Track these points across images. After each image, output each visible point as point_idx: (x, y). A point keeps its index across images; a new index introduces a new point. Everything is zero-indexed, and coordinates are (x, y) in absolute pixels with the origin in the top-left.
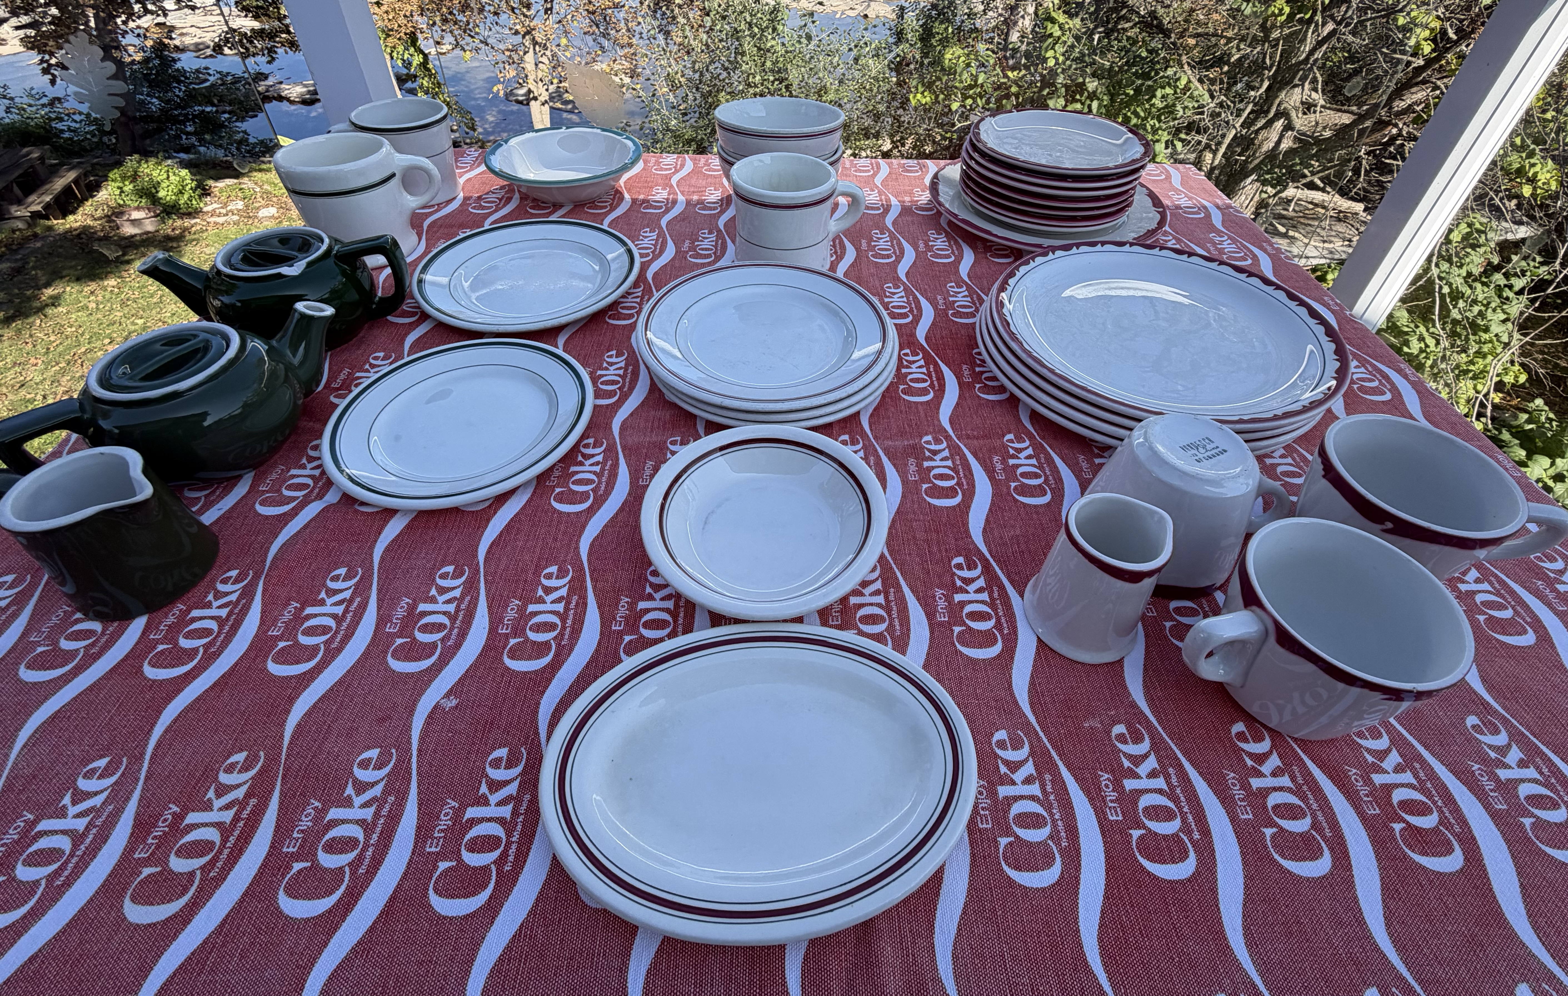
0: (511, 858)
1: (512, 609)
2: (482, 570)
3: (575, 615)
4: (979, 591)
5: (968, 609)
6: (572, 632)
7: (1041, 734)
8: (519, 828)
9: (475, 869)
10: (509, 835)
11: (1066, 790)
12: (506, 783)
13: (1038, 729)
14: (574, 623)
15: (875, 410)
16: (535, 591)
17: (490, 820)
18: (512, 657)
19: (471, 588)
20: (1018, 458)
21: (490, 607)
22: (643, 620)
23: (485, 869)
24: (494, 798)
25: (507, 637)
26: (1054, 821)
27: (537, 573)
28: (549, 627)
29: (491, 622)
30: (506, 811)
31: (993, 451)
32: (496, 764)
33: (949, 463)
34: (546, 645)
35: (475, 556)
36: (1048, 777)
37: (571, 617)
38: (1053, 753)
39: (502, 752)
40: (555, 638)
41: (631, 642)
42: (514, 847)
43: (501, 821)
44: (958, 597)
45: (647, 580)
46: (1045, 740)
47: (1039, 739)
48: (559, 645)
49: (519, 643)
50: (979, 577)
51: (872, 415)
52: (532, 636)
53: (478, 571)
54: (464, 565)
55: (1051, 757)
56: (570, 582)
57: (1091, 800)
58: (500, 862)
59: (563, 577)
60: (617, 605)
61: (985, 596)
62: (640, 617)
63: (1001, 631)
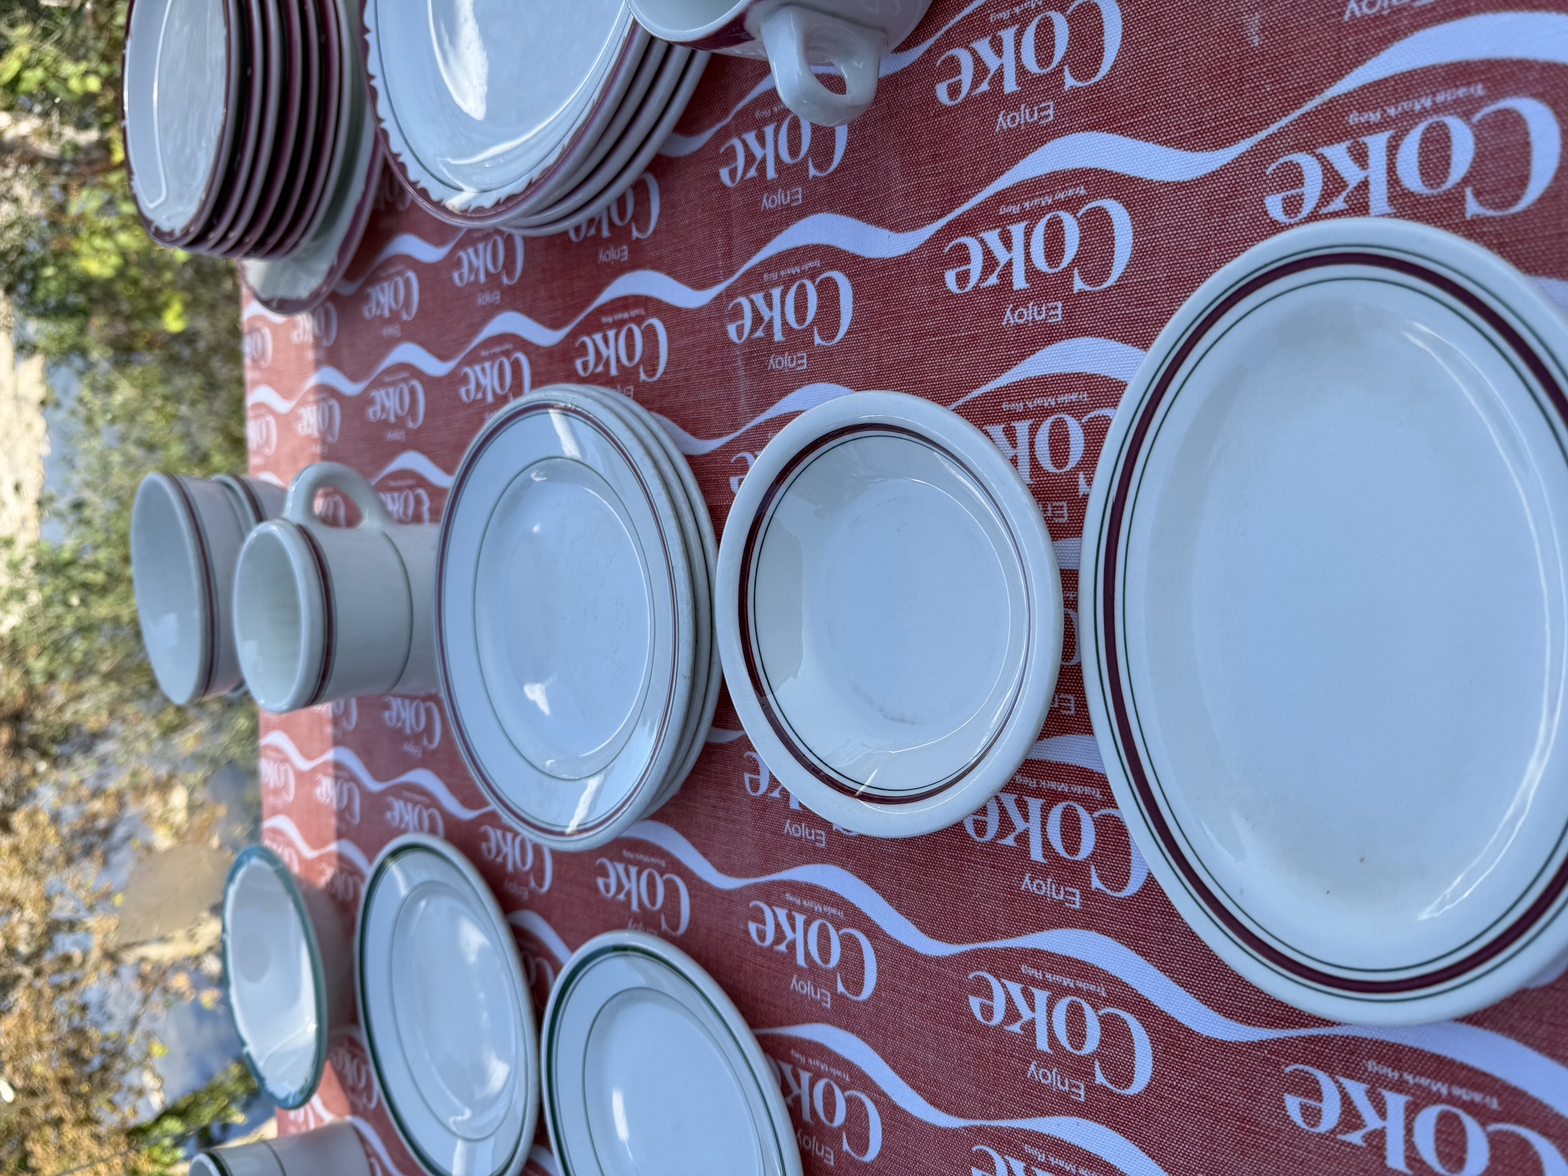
0: (1478, 1097)
1: (1045, 1076)
2: (978, 1123)
3: (1052, 970)
4: (1007, 241)
5: (1040, 262)
6: (1085, 978)
7: (1273, 128)
8: (1424, 1081)
9: (1493, 1159)
10: (1436, 1099)
11: (1378, 83)
12: (1346, 1099)
13: (1262, 135)
14: (1070, 974)
15: (684, 427)
16: (1013, 1036)
17: (1409, 1130)
18: (1129, 1081)
19: (1009, 1143)
20: (764, 160)
21: (1043, 1113)
22: (1063, 853)
23: (1496, 1142)
24: (1372, 1121)
25: (1091, 1088)
26: (1437, 109)
27: (983, 1031)
28: (1075, 1016)
29: (1068, 1113)
30: (1396, 1102)
31: (753, 210)
32: (1312, 1115)
33: (776, 293)
34: (1106, 1022)
35: (955, 1132)
36: (1353, 118)
37: (1058, 978)
38: (1309, 106)
39: (1293, 1104)
40: (1096, 1008)
41: (1101, 877)
42: (1457, 1091)
43: (1412, 1111)
44: (1019, 282)
45: (992, 843)
46: (1284, 122)
47: (1281, 133)
48: (1107, 1002)
49: (1103, 1069)
50: (982, 241)
51: (694, 434)
52: (1091, 1044)
53: (980, 1129)
54: (969, 1151)
55: (1317, 111)
56: (997, 977)
57: (1396, 35)
58: (1482, 1115)
59: (989, 987)
60: (1036, 897)
61: (1017, 230)
62: (1058, 858)
63: (1081, 201)
